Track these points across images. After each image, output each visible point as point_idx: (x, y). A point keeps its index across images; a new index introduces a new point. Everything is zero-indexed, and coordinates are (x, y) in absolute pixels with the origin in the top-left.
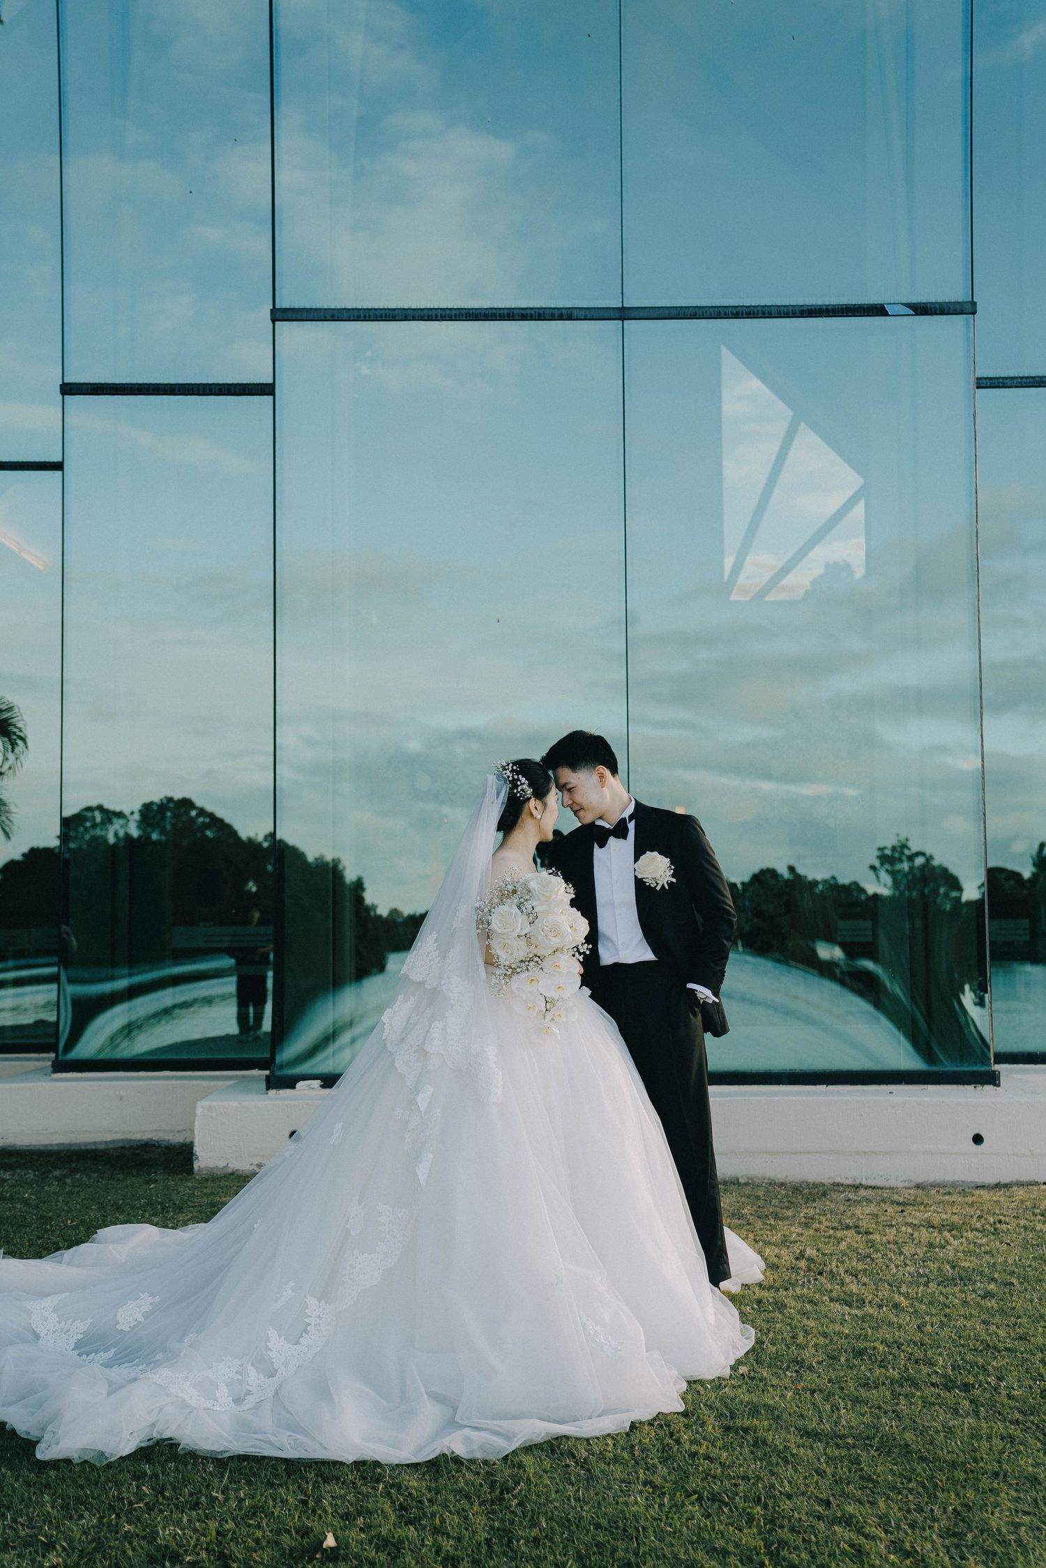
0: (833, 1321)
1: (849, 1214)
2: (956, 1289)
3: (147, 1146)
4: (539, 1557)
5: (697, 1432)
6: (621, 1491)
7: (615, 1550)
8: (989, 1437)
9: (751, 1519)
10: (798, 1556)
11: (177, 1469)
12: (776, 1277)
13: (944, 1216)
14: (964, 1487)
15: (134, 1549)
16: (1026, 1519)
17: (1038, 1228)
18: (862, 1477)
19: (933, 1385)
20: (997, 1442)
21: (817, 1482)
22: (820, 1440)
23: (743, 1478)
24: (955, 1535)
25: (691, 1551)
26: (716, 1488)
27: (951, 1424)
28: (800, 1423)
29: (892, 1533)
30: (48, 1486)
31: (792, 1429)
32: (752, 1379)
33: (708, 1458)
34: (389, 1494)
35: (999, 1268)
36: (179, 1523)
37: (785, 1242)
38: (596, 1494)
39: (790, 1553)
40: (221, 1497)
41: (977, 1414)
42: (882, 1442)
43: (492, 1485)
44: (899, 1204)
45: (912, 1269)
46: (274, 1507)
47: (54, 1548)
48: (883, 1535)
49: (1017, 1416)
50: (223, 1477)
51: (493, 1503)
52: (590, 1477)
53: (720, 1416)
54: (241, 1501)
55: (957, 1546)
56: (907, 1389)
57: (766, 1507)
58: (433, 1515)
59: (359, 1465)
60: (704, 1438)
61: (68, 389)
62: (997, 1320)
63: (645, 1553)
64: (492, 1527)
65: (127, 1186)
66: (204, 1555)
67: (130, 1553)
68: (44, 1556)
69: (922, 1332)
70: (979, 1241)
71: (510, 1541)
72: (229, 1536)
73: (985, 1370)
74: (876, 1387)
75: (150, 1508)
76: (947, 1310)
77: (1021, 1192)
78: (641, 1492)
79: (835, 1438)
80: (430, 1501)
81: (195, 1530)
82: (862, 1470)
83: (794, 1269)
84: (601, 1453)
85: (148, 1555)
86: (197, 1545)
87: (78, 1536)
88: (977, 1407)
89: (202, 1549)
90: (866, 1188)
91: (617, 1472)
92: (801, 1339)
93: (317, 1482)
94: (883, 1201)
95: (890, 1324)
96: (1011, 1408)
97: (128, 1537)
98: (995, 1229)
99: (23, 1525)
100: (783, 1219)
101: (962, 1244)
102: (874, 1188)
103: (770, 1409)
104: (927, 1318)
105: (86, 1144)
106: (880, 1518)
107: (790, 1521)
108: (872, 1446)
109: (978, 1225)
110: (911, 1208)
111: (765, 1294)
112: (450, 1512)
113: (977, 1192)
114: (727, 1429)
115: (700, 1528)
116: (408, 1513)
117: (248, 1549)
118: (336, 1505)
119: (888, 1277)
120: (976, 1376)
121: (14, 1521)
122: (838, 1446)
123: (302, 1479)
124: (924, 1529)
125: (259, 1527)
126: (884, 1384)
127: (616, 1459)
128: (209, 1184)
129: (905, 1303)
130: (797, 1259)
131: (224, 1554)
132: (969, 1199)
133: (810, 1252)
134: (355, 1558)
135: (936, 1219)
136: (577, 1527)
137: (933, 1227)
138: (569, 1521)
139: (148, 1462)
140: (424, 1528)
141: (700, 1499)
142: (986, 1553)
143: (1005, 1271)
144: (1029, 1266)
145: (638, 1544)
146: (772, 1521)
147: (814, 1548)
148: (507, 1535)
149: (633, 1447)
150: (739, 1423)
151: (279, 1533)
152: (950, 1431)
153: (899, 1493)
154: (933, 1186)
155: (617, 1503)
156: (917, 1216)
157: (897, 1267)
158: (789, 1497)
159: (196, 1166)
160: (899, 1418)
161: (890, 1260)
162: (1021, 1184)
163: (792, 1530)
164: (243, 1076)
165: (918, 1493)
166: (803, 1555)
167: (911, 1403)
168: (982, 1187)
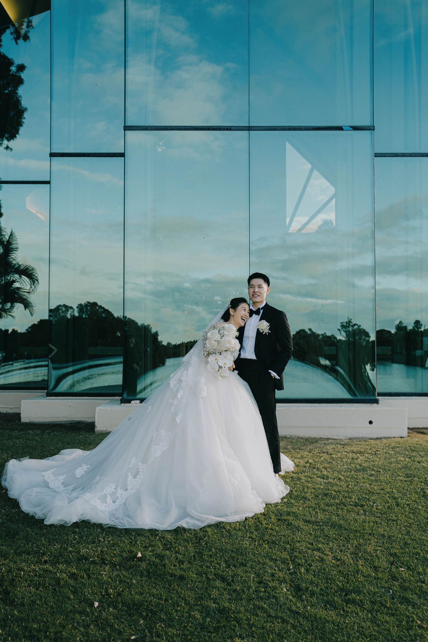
0: (317, 484)
1: (325, 448)
2: (361, 473)
3: (79, 423)
4: (211, 561)
5: (268, 521)
6: (241, 540)
7: (238, 559)
8: (369, 522)
9: (285, 549)
10: (301, 561)
11: (88, 531)
12: (298, 469)
13: (358, 449)
14: (359, 538)
15: (72, 556)
16: (380, 548)
17: (390, 453)
18: (325, 536)
19: (351, 505)
20: (372, 524)
21: (309, 537)
22: (311, 523)
23: (283, 536)
24: (355, 554)
25: (264, 559)
26: (274, 539)
27: (356, 518)
28: (304, 518)
29: (333, 553)
30: (44, 535)
31: (301, 520)
32: (288, 503)
33: (271, 529)
34: (160, 540)
35: (376, 466)
36: (88, 548)
37: (302, 457)
38: (232, 541)
39: (298, 560)
40: (102, 540)
41: (365, 514)
42: (332, 524)
43: (196, 538)
44: (342, 445)
45: (346, 467)
46: (121, 543)
47: (46, 555)
48: (331, 554)
49: (379, 515)
50: (103, 533)
51: (196, 543)
52: (230, 535)
53: (276, 515)
54: (109, 541)
55: (356, 557)
56: (342, 506)
57: (291, 545)
58: (176, 547)
59: (150, 530)
60: (271, 523)
61: (52, 155)
62: (374, 483)
63: (248, 560)
64: (196, 551)
65: (72, 436)
66: (96, 558)
67: (71, 557)
68: (42, 557)
69: (348, 487)
70: (369, 457)
71: (202, 556)
72: (105, 553)
73: (369, 500)
74: (331, 506)
75: (78, 543)
76: (357, 480)
77: (385, 441)
78: (248, 540)
79: (316, 523)
80: (175, 543)
81: (93, 550)
82: (325, 533)
83: (305, 467)
84: (234, 527)
85: (77, 558)
86: (94, 555)
87: (54, 551)
88: (365, 512)
89: (95, 556)
90: (331, 439)
91: (240, 534)
92: (306, 490)
93: (136, 536)
94: (337, 444)
95: (337, 485)
96: (377, 513)
97: (70, 552)
98: (375, 453)
99: (35, 547)
100: (301, 450)
101: (364, 458)
102: (334, 439)
103: (294, 513)
104: (350, 483)
105: (58, 422)
106: (330, 548)
107: (299, 550)
108: (328, 525)
109: (370, 452)
110: (347, 446)
111: (294, 475)
112: (181, 546)
113: (370, 441)
114: (279, 520)
115: (267, 552)
116: (167, 546)
117: (111, 556)
118: (142, 543)
119: (337, 469)
120: (366, 502)
121: (32, 545)
122: (317, 525)
123: (130, 535)
124: (345, 552)
125: (115, 550)
126: (334, 505)
127: (240, 530)
128: (100, 436)
129: (342, 478)
130: (306, 463)
131: (103, 558)
132: (367, 443)
133: (311, 461)
134: (148, 560)
135: (355, 450)
136: (225, 551)
137: (354, 453)
138: (222, 549)
139: (77, 528)
140: (172, 551)
141: (268, 542)
142: (365, 559)
143: (378, 467)
144: (386, 465)
145: (246, 557)
146: (293, 550)
147: (307, 558)
148: (201, 554)
149: (246, 526)
150: (283, 518)
151: (122, 552)
152: (356, 520)
153: (337, 540)
154: (355, 438)
155: (239, 544)
156: (348, 449)
157: (341, 466)
158: (299, 542)
159: (96, 430)
160: (338, 516)
161: (338, 463)
162: (385, 438)
163: (299, 553)
164: (113, 399)
165: (343, 540)
166: (303, 561)
167: (343, 511)
168: (372, 439)
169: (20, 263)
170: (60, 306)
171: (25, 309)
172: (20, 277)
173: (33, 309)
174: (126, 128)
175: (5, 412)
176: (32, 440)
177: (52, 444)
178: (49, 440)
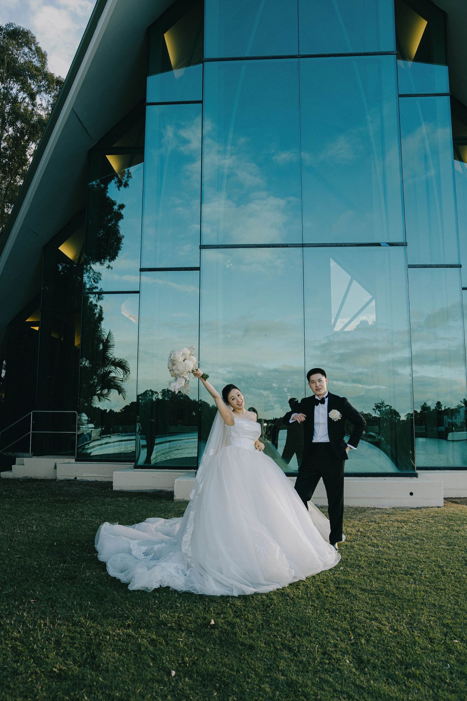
0: (369, 552)
1: (373, 517)
2: (407, 542)
3: (161, 492)
4: (278, 630)
5: (328, 589)
6: (304, 608)
7: (302, 628)
8: (420, 591)
9: (345, 618)
10: (361, 631)
11: (166, 595)
12: (351, 538)
13: (402, 518)
14: (412, 608)
15: (152, 621)
16: (433, 618)
17: (431, 522)
18: (380, 604)
19: (401, 573)
20: (422, 593)
21: (366, 606)
22: (366, 592)
23: (343, 605)
24: (410, 624)
25: (327, 629)
26: (334, 608)
27: (407, 586)
28: (360, 586)
29: (390, 623)
30: (128, 598)
31: (358, 588)
32: (344, 571)
33: (331, 597)
34: (231, 607)
35: (419, 535)
36: (166, 613)
37: (353, 526)
38: (296, 609)
39: (358, 630)
40: (179, 605)
41: (415, 583)
42: (386, 593)
43: (263, 605)
44: (388, 514)
45: (393, 535)
46: (195, 609)
47: (129, 618)
48: (387, 624)
49: (428, 584)
50: (180, 599)
51: (264, 611)
52: (294, 604)
53: (335, 584)
54: (185, 607)
55: (411, 628)
56: (393, 575)
57: (350, 614)
58: (245, 615)
59: (222, 597)
60: (330, 591)
61: (142, 270)
62: (420, 552)
63: (312, 629)
64: (263, 619)
65: (154, 504)
66: (174, 624)
67: (151, 622)
68: (126, 621)
69: (397, 556)
70: (413, 526)
71: (269, 625)
72: (182, 619)
73: (417, 568)
74: (383, 574)
75: (158, 608)
76: (404, 549)
77: (425, 510)
78: (310, 609)
79: (371, 591)
80: (244, 610)
81: (171, 616)
82: (380, 602)
83: (357, 535)
84: (298, 595)
85: (157, 623)
86: (171, 621)
87: (136, 615)
88: (415, 581)
89: (173, 622)
90: (378, 509)
91: (303, 602)
92: (359, 558)
93: (209, 602)
94: (383, 513)
95: (387, 553)
96: (426, 581)
97: (151, 616)
98: (418, 522)
99: (120, 610)
100: (352, 519)
101: (408, 527)
102: (380, 509)
103: (350, 581)
104: (398, 551)
105: (143, 490)
106: (386, 618)
107: (358, 619)
108: (383, 594)
109: (412, 521)
110: (392, 515)
111: (348, 543)
112: (250, 614)
113: (411, 510)
114: (337, 588)
115: (329, 621)
116: (238, 614)
117: (187, 623)
118: (215, 610)
119: (386, 538)
120: (414, 570)
121: (118, 609)
122: (372, 594)
123: (204, 601)
124: (400, 622)
125: (191, 616)
126: (386, 573)
127: (302, 598)
128: (179, 504)
129: (391, 546)
130: (357, 532)
131: (180, 624)
132: (409, 512)
133: (361, 529)
134: (220, 628)
135: (399, 519)
136: (290, 620)
137: (399, 522)
138: (287, 618)
139: (157, 593)
140: (242, 619)
141: (329, 611)
142: (420, 630)
143: (421, 536)
144: (429, 534)
145: (310, 626)
146: (352, 619)
147: (366, 628)
148: (267, 622)
149: (308, 593)
150: (341, 586)
151: (197, 619)
152: (407, 589)
153: (392, 610)
154: (398, 508)
155: (303, 612)
156: (393, 518)
157: (388, 534)
158: (357, 611)
159: (175, 499)
160: (391, 584)
161: (386, 532)
162: (425, 508)
163: (359, 622)
164: (189, 472)
165: (398, 610)
166: (362, 631)
167: (395, 580)
168: (413, 508)
169: (116, 357)
170: (147, 391)
171: (119, 394)
172: (116, 368)
173: (125, 394)
174: (202, 247)
175: (100, 480)
176: (121, 507)
177: (138, 511)
178: (135, 507)
